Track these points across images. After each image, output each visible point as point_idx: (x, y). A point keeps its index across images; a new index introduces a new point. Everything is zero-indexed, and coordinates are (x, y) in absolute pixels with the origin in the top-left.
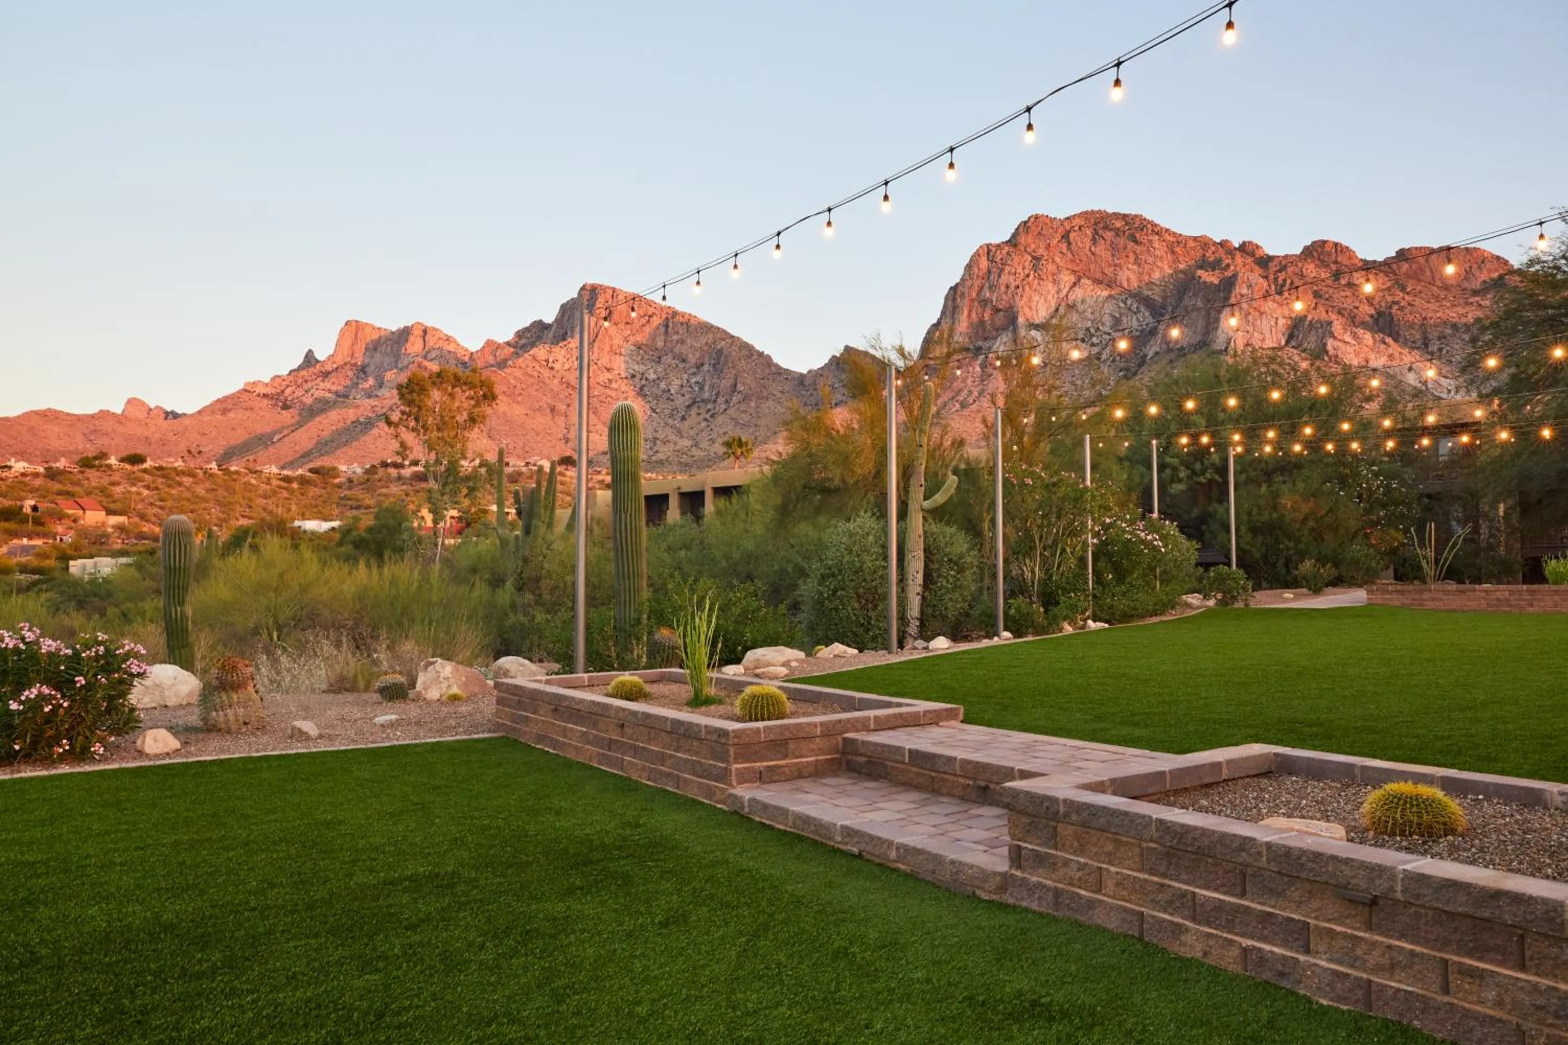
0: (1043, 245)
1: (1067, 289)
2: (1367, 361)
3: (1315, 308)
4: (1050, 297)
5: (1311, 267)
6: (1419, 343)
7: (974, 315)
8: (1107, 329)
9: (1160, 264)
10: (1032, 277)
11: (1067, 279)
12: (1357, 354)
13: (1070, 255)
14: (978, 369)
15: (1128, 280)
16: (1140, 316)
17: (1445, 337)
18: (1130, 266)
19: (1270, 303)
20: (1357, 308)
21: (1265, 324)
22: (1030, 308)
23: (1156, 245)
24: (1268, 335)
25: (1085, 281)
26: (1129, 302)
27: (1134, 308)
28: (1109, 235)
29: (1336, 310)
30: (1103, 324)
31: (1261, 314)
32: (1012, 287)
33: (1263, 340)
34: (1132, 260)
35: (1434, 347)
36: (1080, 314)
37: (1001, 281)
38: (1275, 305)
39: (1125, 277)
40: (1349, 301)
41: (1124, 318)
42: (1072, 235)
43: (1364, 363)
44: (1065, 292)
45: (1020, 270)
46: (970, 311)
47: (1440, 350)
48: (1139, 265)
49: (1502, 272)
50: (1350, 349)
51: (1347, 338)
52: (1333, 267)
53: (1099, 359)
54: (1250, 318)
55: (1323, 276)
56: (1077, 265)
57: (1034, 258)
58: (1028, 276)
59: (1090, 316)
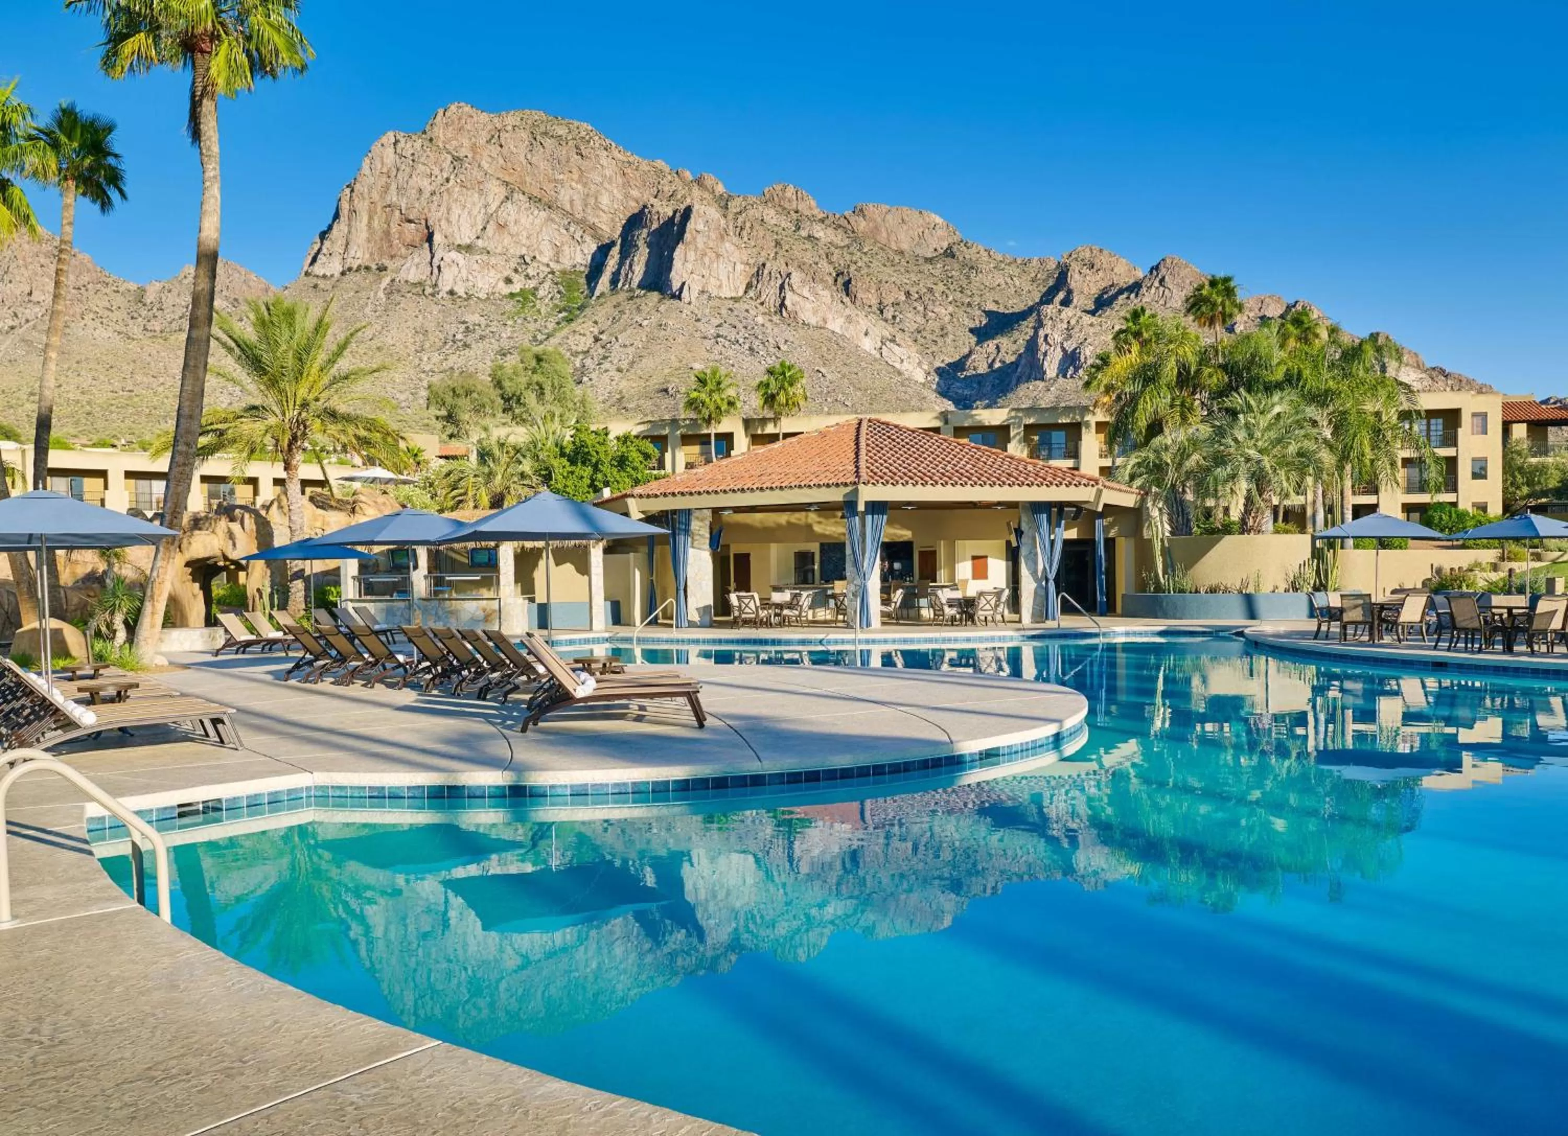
0: (466, 142)
1: (497, 203)
2: (825, 321)
3: (775, 258)
4: (475, 212)
5: (772, 212)
6: (875, 309)
7: (376, 223)
8: (545, 260)
9: (608, 186)
10: (452, 182)
11: (496, 191)
12: (815, 312)
13: (501, 161)
14: (381, 294)
15: (572, 201)
16: (585, 246)
17: (898, 304)
18: (574, 184)
19: (727, 245)
20: (817, 264)
21: (722, 269)
22: (448, 221)
23: (604, 161)
24: (725, 282)
25: (517, 196)
26: (572, 229)
27: (577, 236)
28: (548, 142)
29: (796, 263)
30: (541, 253)
31: (718, 256)
32: (426, 194)
33: (720, 287)
34: (576, 176)
35: (888, 314)
36: (512, 236)
37: (411, 182)
38: (733, 248)
39: (567, 198)
40: (809, 254)
41: (566, 248)
42: (503, 135)
43: (821, 323)
44: (493, 207)
45: (436, 171)
46: (371, 218)
47: (894, 317)
48: (585, 185)
49: (951, 241)
50: (808, 306)
51: (806, 293)
52: (795, 216)
53: (534, 295)
54: (707, 260)
55: (783, 224)
56: (510, 175)
57: (456, 159)
58: (448, 180)
59: (524, 241)
